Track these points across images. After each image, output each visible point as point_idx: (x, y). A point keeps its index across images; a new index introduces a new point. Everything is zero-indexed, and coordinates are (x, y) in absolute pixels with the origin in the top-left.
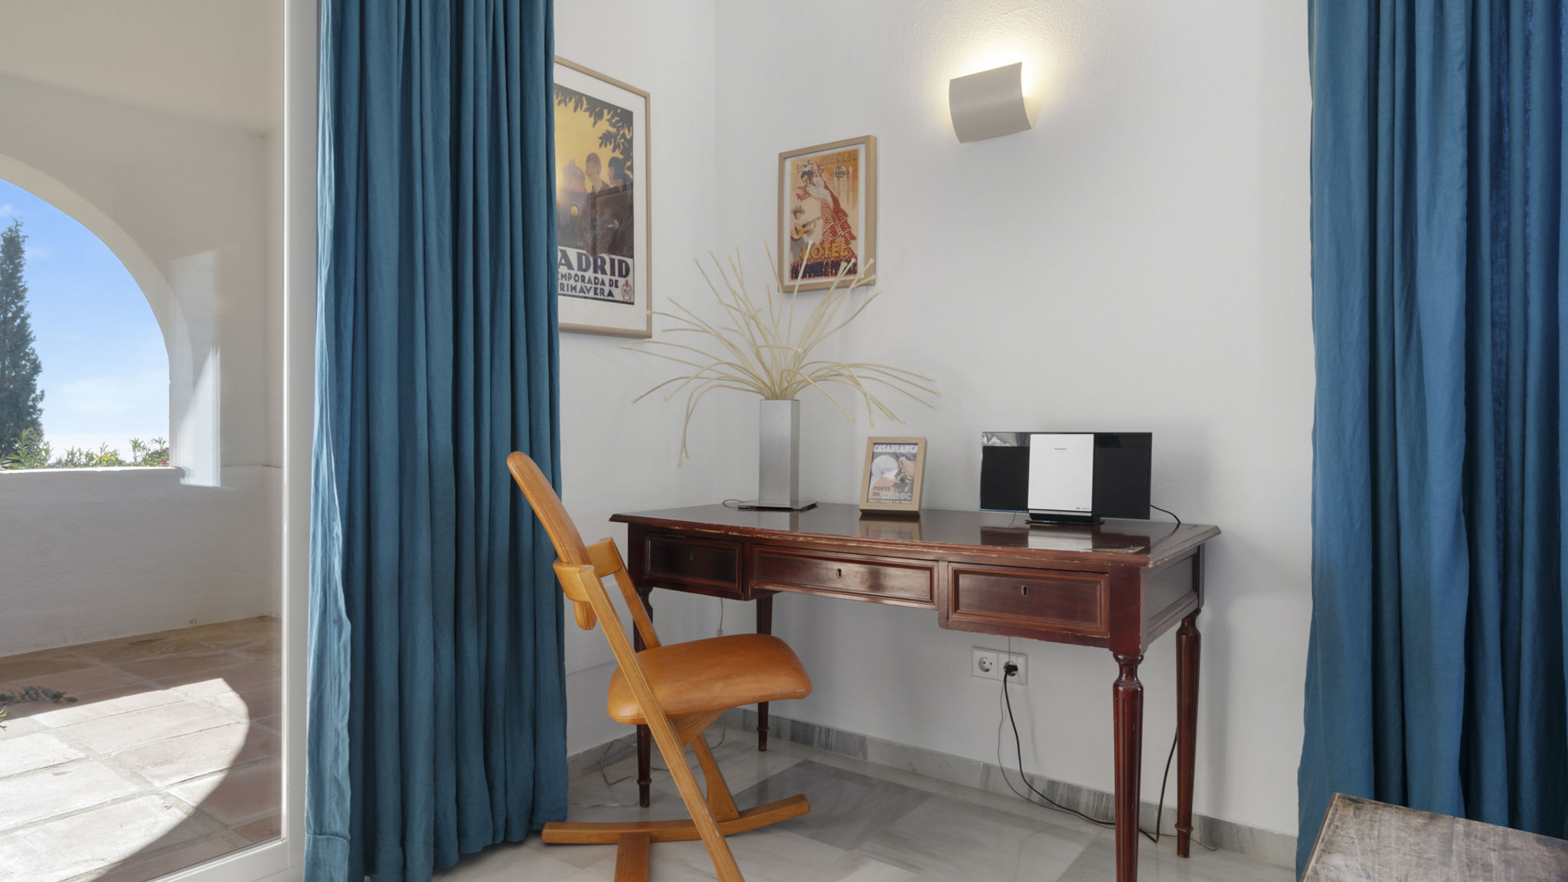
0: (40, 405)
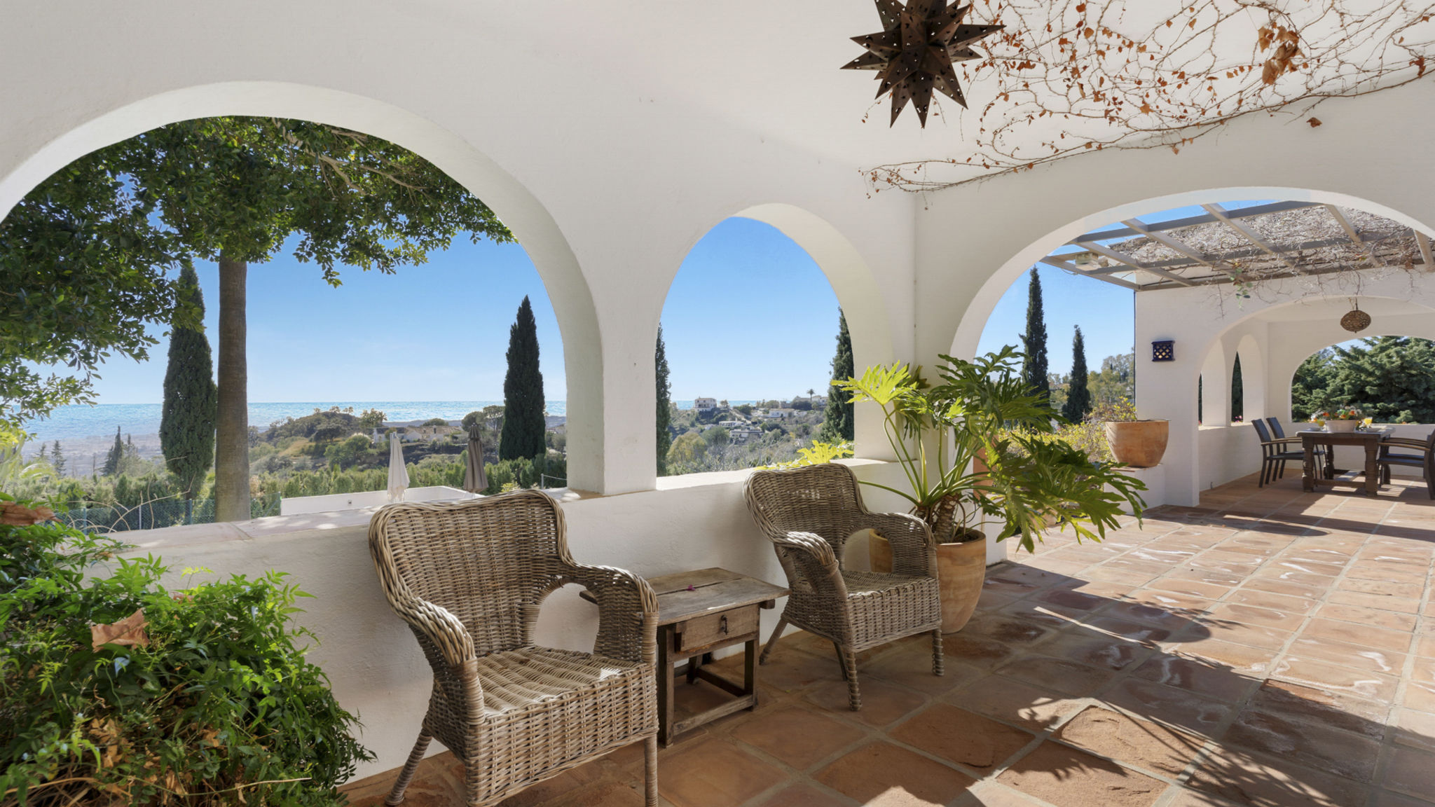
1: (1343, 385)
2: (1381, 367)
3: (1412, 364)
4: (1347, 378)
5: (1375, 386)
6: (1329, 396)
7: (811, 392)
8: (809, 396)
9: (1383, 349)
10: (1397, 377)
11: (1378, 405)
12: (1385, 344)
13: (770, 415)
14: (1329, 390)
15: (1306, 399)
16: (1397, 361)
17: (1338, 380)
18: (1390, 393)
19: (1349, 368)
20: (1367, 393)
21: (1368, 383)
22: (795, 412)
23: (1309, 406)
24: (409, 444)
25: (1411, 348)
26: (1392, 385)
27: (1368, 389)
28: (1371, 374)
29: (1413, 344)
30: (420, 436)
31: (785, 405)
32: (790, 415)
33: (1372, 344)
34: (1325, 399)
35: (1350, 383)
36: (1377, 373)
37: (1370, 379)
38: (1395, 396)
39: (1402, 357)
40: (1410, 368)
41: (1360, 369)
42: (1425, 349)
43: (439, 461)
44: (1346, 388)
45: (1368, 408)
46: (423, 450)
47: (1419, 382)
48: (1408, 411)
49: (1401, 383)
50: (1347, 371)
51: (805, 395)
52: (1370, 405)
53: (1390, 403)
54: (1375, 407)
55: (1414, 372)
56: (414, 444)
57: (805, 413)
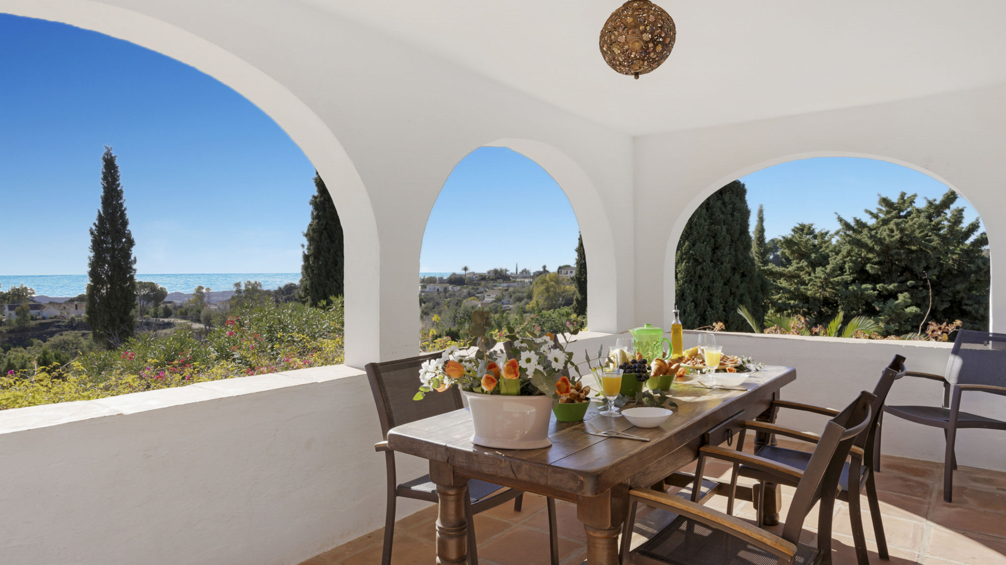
1: (845, 262)
2: (880, 241)
3: (912, 240)
4: (849, 253)
5: (876, 264)
6: (830, 275)
7: (466, 269)
8: (463, 272)
9: (885, 222)
10: (897, 254)
11: (878, 286)
12: (889, 216)
13: (427, 290)
14: (829, 268)
15: (806, 278)
16: (897, 235)
17: (839, 257)
18: (890, 272)
19: (849, 242)
20: (867, 272)
21: (869, 260)
22: (450, 287)
23: (809, 287)
24: (44, 321)
25: (913, 218)
26: (893, 264)
27: (868, 267)
28: (871, 250)
29: (914, 215)
30: (58, 313)
31: (441, 281)
32: (446, 290)
33: (876, 216)
34: (825, 279)
35: (852, 261)
36: (877, 248)
37: (870, 256)
38: (895, 275)
39: (902, 230)
40: (910, 243)
41: (859, 244)
42: (927, 222)
43: (71, 338)
44: (847, 266)
45: (867, 289)
46: (59, 326)
47: (919, 260)
48: (906, 294)
49: (900, 261)
50: (848, 247)
51: (459, 271)
52: (869, 286)
53: (890, 283)
54: (874, 289)
55: (913, 248)
56: (50, 321)
57: (459, 288)
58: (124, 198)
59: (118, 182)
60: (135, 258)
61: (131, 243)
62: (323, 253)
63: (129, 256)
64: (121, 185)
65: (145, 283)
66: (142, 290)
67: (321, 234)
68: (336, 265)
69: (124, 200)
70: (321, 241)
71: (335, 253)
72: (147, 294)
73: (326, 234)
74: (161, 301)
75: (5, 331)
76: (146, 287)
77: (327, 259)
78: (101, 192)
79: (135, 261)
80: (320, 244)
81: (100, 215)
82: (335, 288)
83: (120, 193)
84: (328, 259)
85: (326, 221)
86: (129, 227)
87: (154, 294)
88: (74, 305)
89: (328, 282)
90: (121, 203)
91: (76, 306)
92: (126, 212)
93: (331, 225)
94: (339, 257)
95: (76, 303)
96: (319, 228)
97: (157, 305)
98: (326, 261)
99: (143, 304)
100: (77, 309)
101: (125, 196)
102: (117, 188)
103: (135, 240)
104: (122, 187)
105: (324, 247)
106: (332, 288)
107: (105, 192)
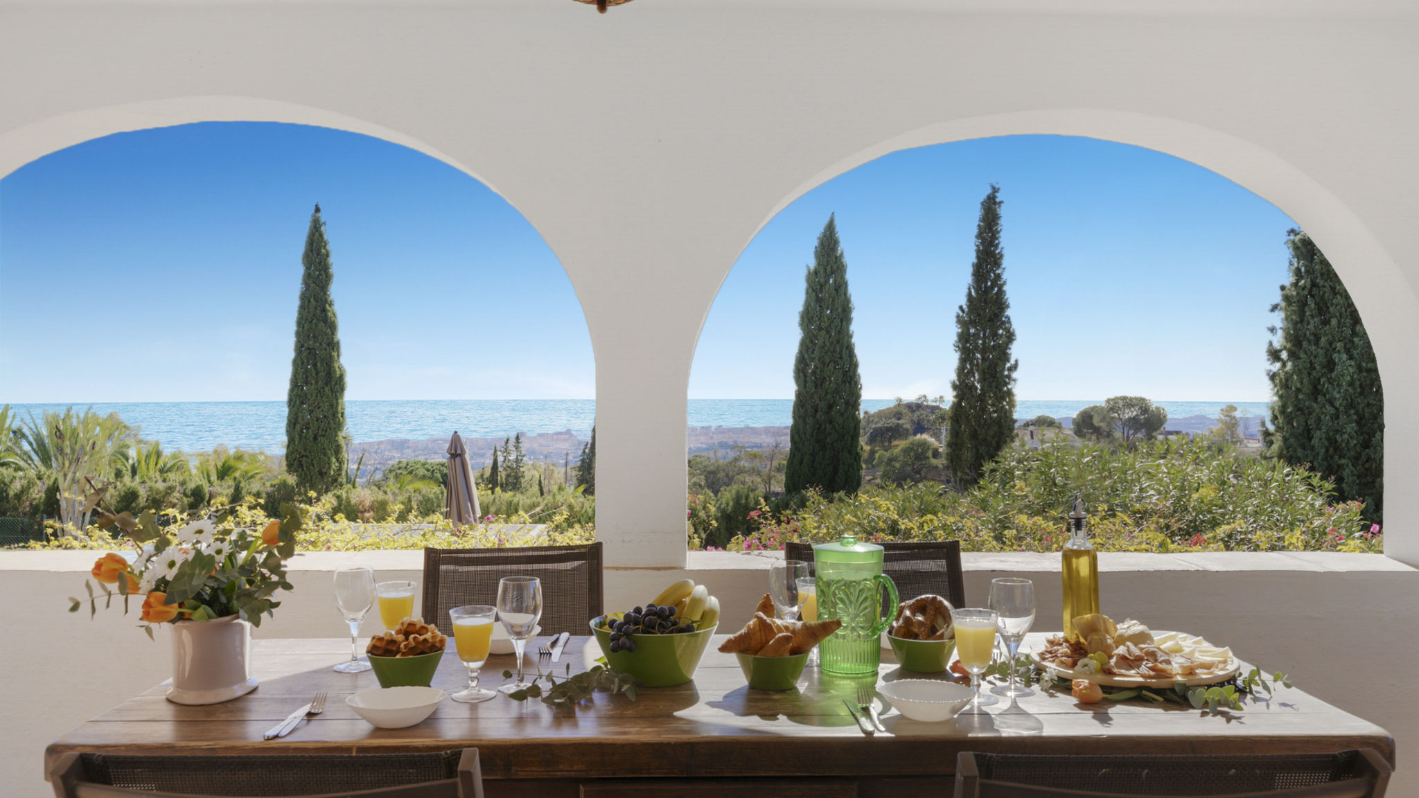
0: (1014, 375)
58: (1003, 266)
59: (997, 242)
60: (1016, 361)
61: (1010, 337)
62: (1305, 344)
63: (1006, 357)
64: (1000, 246)
65: (1131, 399)
66: (1127, 411)
67: (1303, 304)
68: (1332, 370)
69: (1004, 269)
70: (1302, 321)
71: (1331, 344)
72: (1134, 418)
73: (1313, 306)
74: (1156, 430)
75: (941, 466)
76: (1133, 406)
77: (1312, 358)
78: (972, 258)
79: (1014, 367)
80: (1299, 325)
81: (970, 294)
82: (1328, 417)
83: (999, 259)
84: (1315, 357)
85: (1312, 281)
86: (1008, 312)
87: (1145, 418)
88: (1029, 433)
89: (1315, 405)
90: (999, 274)
91: (1032, 432)
92: (1005, 288)
93: (1324, 286)
94: (1339, 352)
95: (1031, 428)
96: (1298, 294)
97: (1150, 437)
98: (1311, 362)
99: (1128, 434)
100: (1032, 438)
101: (1005, 262)
102: (994, 250)
103: (1017, 333)
104: (1002, 248)
105: (1308, 333)
106: (1323, 417)
107: (978, 257)
